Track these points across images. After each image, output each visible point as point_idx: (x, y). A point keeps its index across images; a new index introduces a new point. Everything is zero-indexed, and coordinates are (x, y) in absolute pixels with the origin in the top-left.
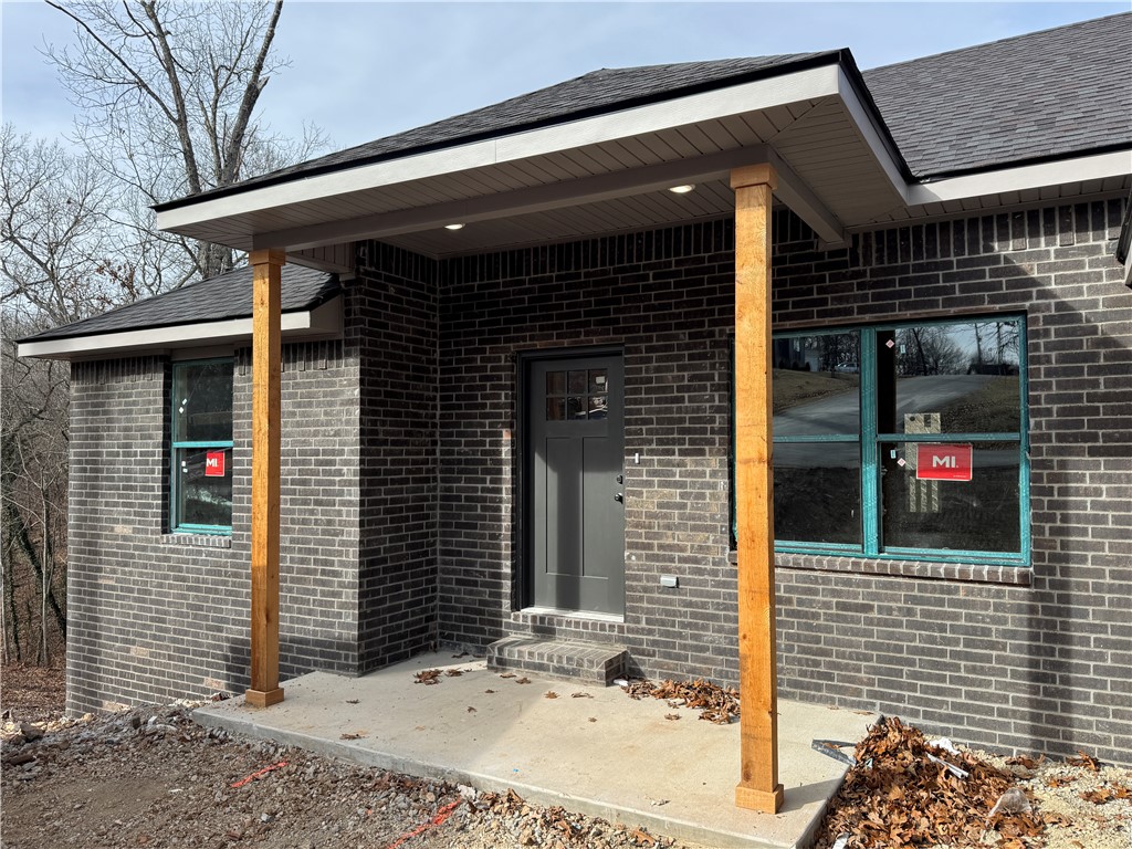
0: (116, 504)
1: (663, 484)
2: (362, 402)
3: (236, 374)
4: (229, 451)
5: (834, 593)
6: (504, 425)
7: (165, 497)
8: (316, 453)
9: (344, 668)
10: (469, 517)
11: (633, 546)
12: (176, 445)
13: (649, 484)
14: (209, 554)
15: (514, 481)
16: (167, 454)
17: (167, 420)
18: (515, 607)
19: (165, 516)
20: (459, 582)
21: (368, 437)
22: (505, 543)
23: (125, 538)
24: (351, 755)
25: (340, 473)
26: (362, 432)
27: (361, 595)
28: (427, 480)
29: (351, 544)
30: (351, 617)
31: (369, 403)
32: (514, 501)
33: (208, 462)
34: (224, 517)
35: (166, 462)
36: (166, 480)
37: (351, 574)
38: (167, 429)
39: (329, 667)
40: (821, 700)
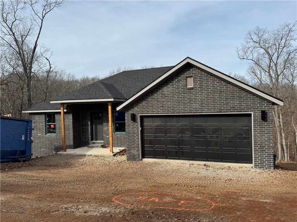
0: (38, 131)
1: (107, 127)
2: (72, 119)
3: (56, 115)
4: (55, 125)
5: (123, 137)
6: (89, 120)
7: (46, 130)
8: (67, 125)
9: (72, 148)
10: (85, 131)
11: (104, 133)
12: (47, 124)
13: (106, 127)
14: (53, 137)
15: (91, 127)
16: (46, 125)
17: (45, 121)
18: (91, 141)
19: (46, 133)
20: (84, 139)
21: (73, 123)
22: (90, 134)
23: (40, 136)
24: (75, 154)
25: (70, 127)
26: (73, 122)
27: (73, 140)
28: (80, 127)
29: (72, 135)
30: (72, 143)
31: (73, 119)
32: (91, 129)
33: (51, 126)
34: (55, 132)
35: (45, 126)
36: (46, 128)
37: (72, 138)
38: (45, 122)
39: (70, 149)
40: (122, 147)
